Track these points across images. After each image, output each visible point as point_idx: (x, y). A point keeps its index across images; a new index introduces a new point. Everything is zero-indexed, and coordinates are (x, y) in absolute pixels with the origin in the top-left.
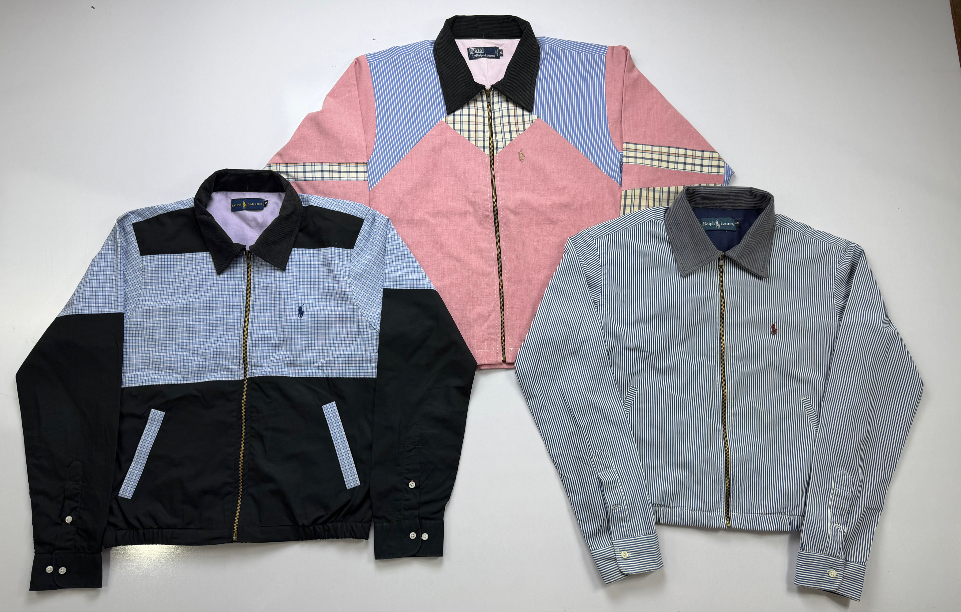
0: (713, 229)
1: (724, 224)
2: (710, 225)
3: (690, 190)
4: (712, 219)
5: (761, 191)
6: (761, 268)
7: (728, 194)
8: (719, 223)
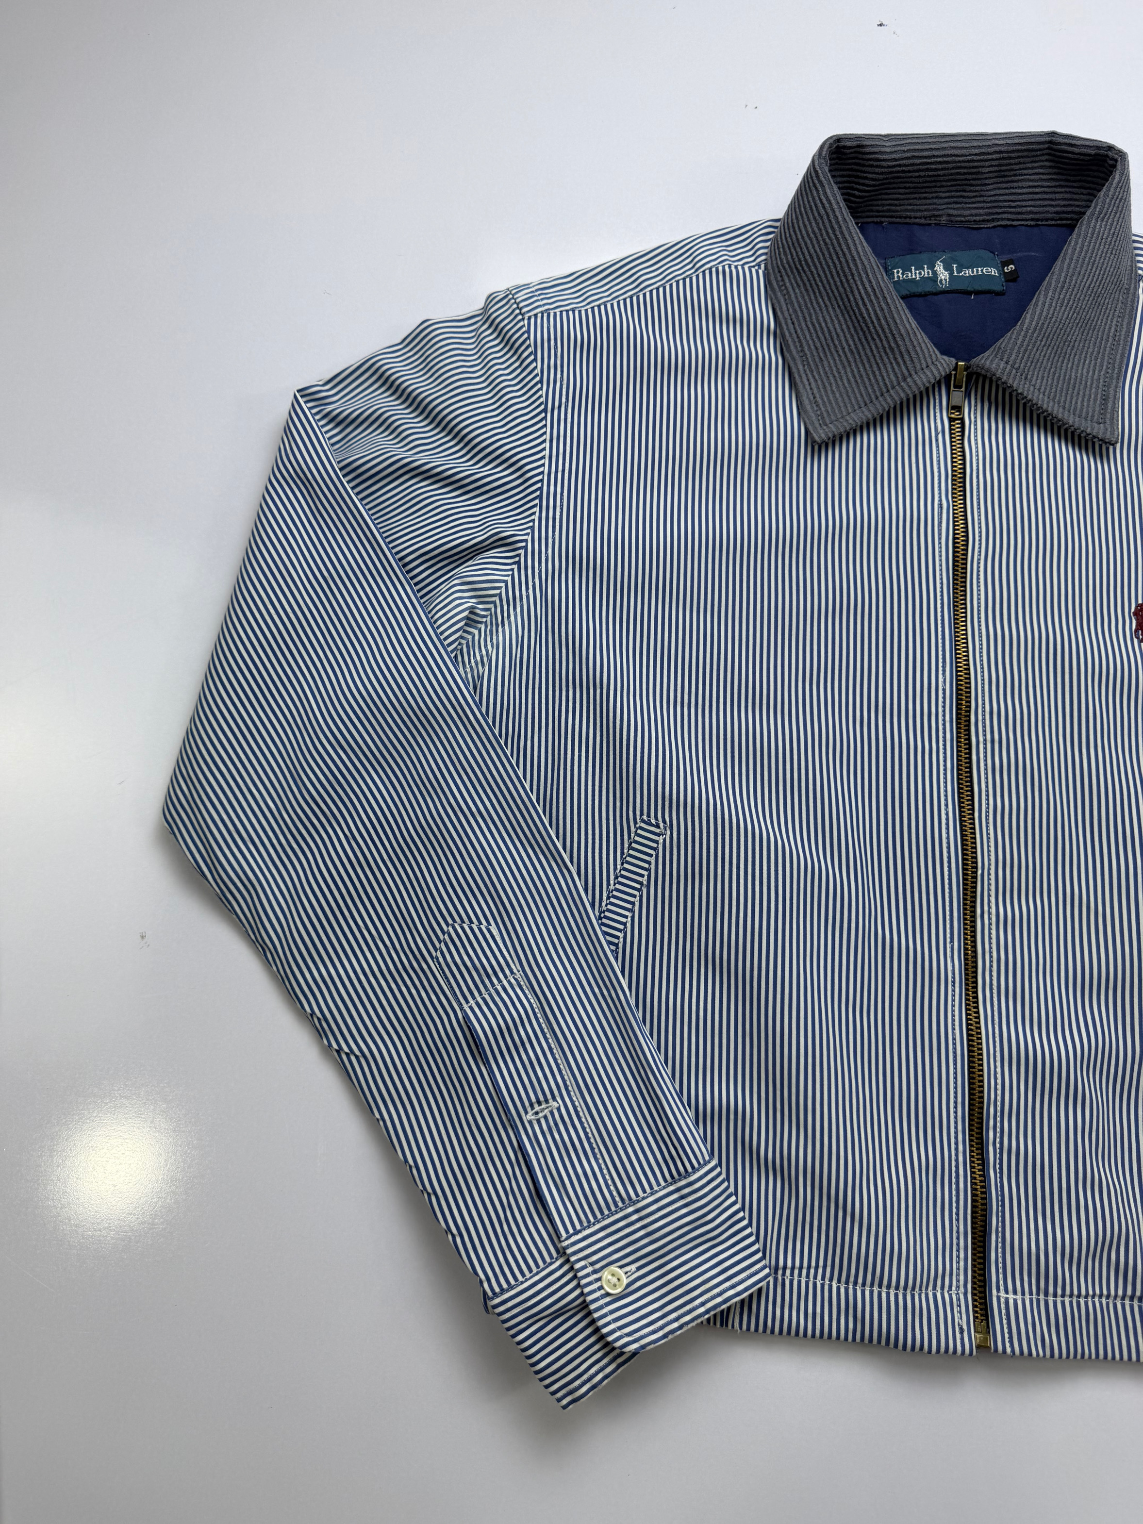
0: (929, 288)
1: (963, 273)
2: (918, 279)
3: (845, 147)
4: (924, 256)
5: (1087, 143)
6: (1094, 411)
7: (975, 158)
8: (946, 271)
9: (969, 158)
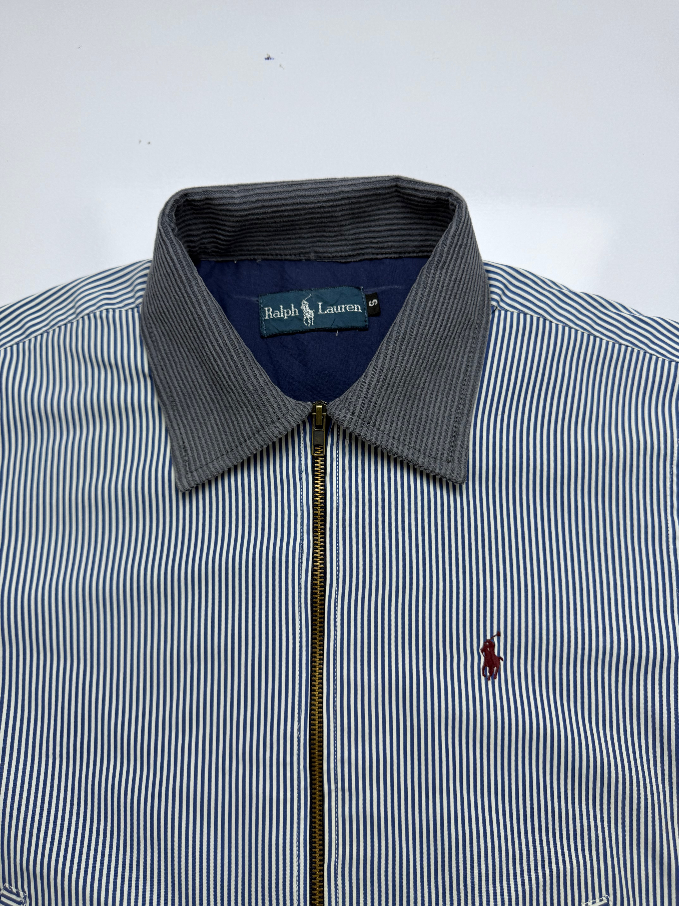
0: (294, 327)
1: (328, 310)
2: (286, 317)
3: (194, 201)
4: (292, 295)
5: (429, 189)
6: (443, 449)
7: (324, 204)
8: (311, 309)
9: (319, 205)
